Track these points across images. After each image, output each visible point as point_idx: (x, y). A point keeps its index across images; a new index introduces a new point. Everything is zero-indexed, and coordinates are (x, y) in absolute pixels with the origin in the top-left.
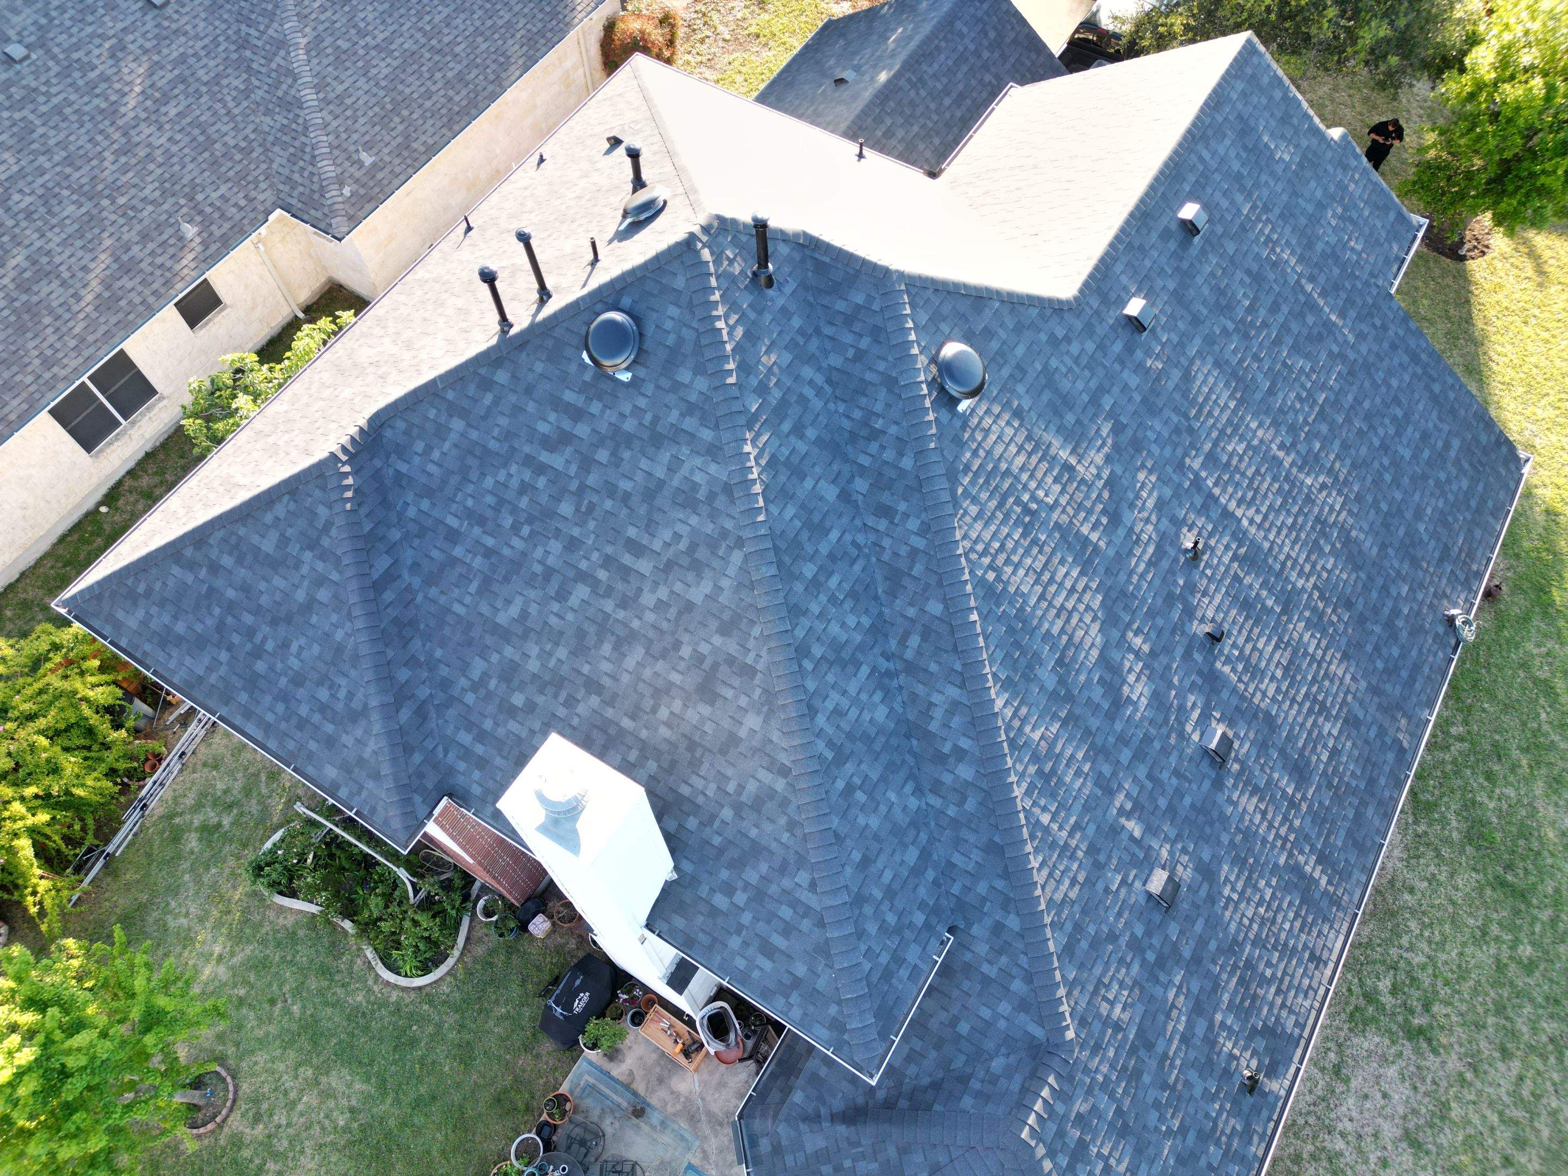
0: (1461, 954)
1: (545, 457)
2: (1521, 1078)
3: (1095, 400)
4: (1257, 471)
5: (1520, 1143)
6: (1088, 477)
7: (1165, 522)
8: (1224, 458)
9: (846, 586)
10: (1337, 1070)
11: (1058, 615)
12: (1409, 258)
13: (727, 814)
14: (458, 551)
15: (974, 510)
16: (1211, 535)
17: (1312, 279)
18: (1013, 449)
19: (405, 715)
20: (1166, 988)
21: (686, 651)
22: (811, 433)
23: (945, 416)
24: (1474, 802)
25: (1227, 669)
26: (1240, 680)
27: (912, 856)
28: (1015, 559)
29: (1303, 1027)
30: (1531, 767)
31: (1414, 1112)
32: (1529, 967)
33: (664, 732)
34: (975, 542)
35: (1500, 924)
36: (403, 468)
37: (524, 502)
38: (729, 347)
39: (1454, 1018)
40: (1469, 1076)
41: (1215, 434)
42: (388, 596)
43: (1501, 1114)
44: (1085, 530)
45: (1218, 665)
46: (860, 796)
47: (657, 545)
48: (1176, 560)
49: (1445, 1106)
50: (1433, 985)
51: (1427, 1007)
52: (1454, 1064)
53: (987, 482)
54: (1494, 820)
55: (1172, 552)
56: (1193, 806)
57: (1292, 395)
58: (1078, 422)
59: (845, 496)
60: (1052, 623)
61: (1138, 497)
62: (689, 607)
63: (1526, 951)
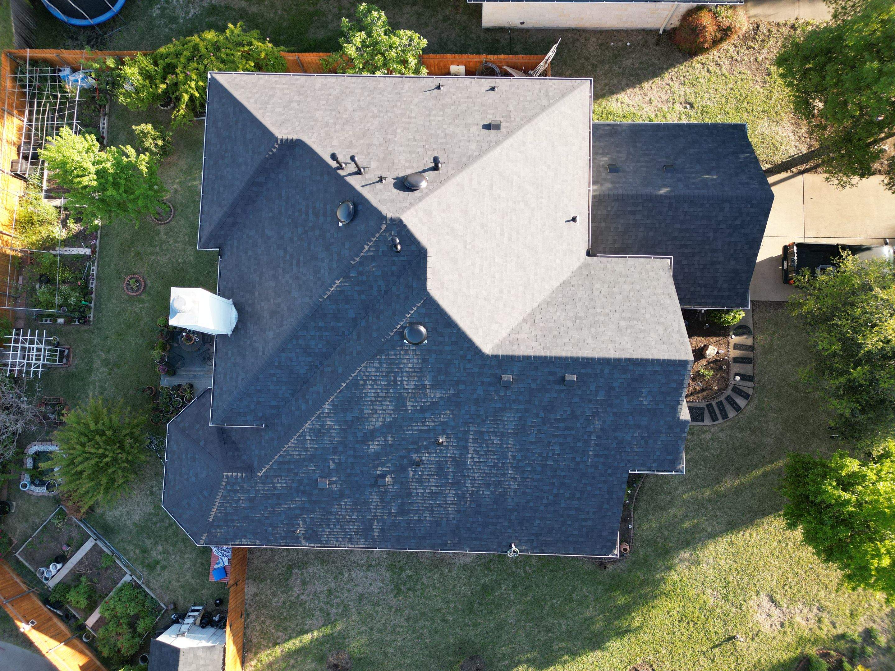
0: (435, 596)
1: (310, 211)
2: (402, 627)
3: (458, 383)
4: (494, 452)
5: (380, 631)
6: (428, 395)
7: (440, 428)
8: (486, 438)
9: (328, 338)
10: (370, 566)
11: (371, 410)
12: (655, 473)
13: (248, 342)
14: (277, 201)
15: (377, 365)
16: (452, 446)
17: (598, 437)
18: (411, 365)
19: (230, 220)
20: (298, 497)
21: (279, 300)
22: (363, 297)
23: (397, 338)
24: (500, 584)
25: (411, 473)
26: (412, 479)
27: (274, 403)
28: (375, 386)
29: (327, 544)
30: (528, 602)
31: (371, 595)
32: (444, 620)
33: (259, 307)
34: (367, 371)
35: (455, 606)
36: (291, 163)
37: (297, 214)
38: (362, 254)
39: (411, 600)
40: (393, 610)
41: (492, 430)
42: (255, 189)
43: (386, 623)
44: (408, 403)
45: (410, 469)
46: (275, 379)
47: (301, 270)
48: (431, 438)
49: (378, 605)
50: (419, 589)
51: (409, 589)
52: (395, 603)
53: (390, 364)
54: (497, 594)
55: (432, 435)
56: (357, 481)
57: (538, 451)
58: (444, 381)
59: (355, 320)
60: (367, 409)
61: (439, 414)
62: (290, 293)
63: (450, 618)
